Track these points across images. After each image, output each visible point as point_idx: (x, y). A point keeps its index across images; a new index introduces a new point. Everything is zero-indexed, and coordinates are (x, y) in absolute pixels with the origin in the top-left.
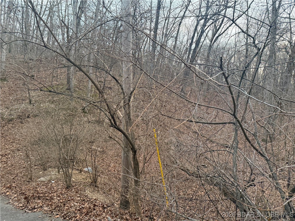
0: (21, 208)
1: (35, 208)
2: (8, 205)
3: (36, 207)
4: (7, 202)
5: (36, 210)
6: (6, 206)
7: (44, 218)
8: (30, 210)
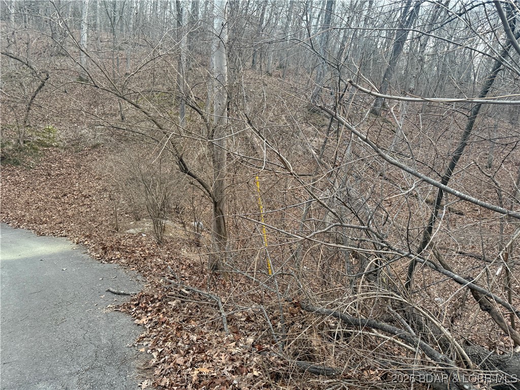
0: (98, 259)
1: (111, 260)
2: (86, 255)
3: (113, 258)
4: (84, 251)
5: (112, 261)
6: (83, 255)
7: (119, 269)
8: (106, 261)
